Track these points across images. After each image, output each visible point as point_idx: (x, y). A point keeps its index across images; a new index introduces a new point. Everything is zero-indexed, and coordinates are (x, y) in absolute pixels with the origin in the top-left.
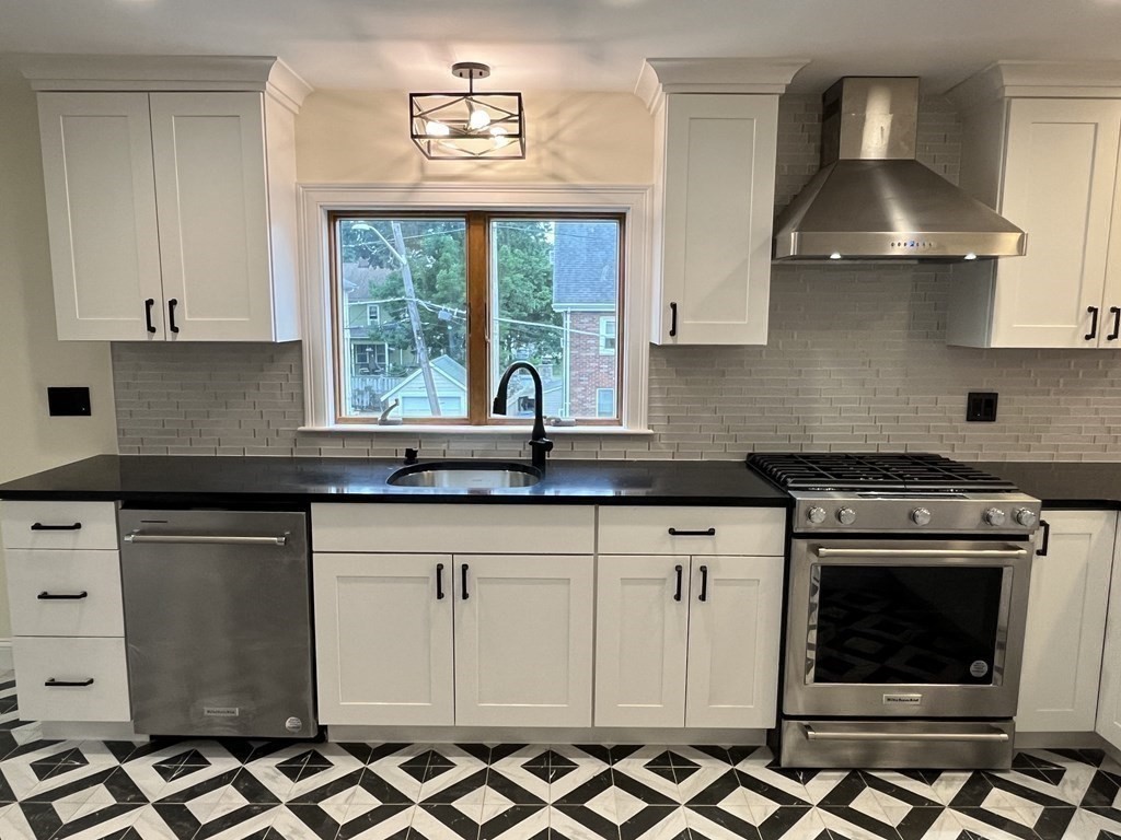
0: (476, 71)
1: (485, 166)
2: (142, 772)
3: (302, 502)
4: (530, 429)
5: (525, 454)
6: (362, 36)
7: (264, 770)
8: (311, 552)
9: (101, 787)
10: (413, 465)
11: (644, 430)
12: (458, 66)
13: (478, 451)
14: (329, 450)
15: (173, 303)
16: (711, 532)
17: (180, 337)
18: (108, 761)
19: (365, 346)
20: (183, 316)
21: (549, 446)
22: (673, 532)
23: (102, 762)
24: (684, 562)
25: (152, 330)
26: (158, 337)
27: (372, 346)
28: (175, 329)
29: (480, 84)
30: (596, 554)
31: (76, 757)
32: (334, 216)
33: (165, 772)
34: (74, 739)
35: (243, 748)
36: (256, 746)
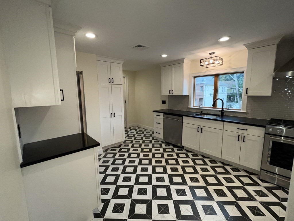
0: (213, 54)
1: (217, 67)
2: (163, 145)
3: (182, 116)
4: (221, 110)
5: (220, 114)
6: (193, 54)
7: (175, 149)
8: (182, 123)
9: (159, 145)
10: (202, 113)
11: (245, 111)
12: (210, 54)
13: (213, 113)
14: (191, 111)
15: (172, 90)
16: (247, 130)
17: (173, 95)
18: (161, 143)
19: (231, 97)
20: (173, 92)
21: (224, 113)
22: (238, 128)
23: (160, 143)
24: (241, 134)
25: (170, 94)
26: (171, 95)
27: (233, 97)
28: (172, 94)
29: (213, 55)
30: (223, 130)
31: (158, 141)
32: (195, 77)
33: (165, 146)
34: (159, 140)
35: (174, 146)
36: (176, 146)
